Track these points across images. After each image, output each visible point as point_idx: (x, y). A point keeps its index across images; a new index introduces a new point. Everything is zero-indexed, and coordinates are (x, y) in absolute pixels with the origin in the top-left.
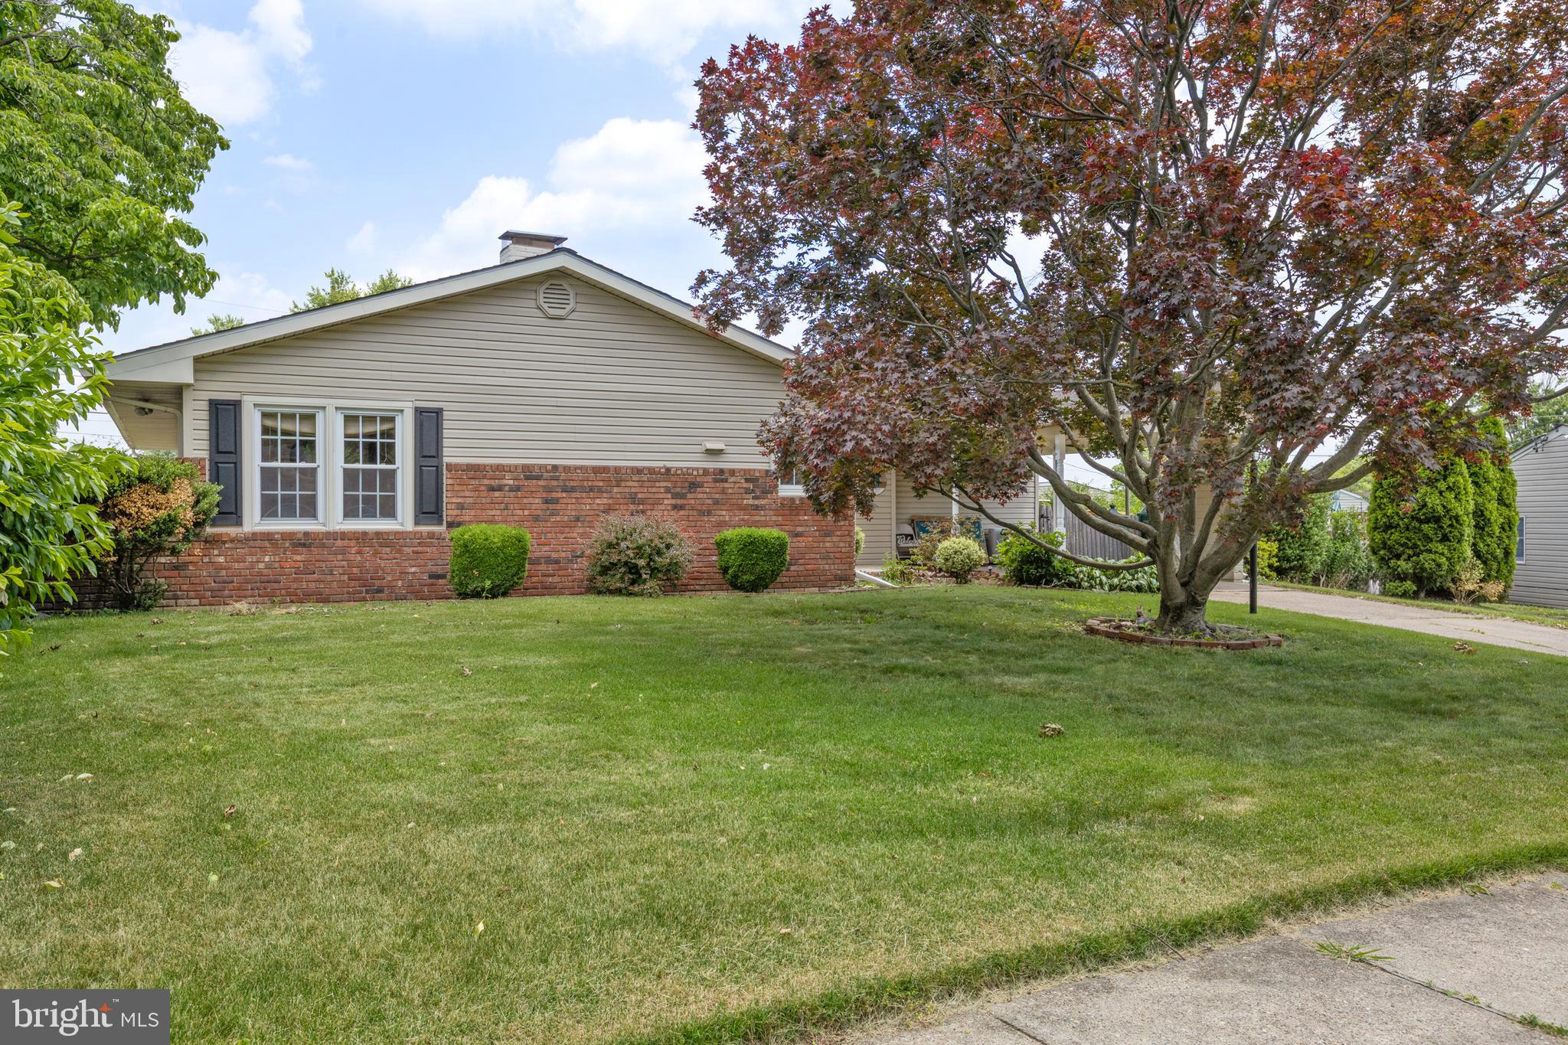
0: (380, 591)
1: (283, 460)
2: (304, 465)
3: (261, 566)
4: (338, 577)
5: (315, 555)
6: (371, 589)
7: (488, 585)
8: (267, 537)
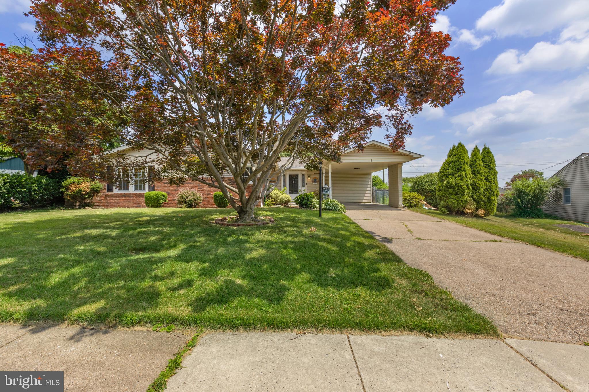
3: (116, 200)
4: (131, 203)
5: (127, 198)
6: (138, 206)
7: (150, 205)
8: (117, 194)
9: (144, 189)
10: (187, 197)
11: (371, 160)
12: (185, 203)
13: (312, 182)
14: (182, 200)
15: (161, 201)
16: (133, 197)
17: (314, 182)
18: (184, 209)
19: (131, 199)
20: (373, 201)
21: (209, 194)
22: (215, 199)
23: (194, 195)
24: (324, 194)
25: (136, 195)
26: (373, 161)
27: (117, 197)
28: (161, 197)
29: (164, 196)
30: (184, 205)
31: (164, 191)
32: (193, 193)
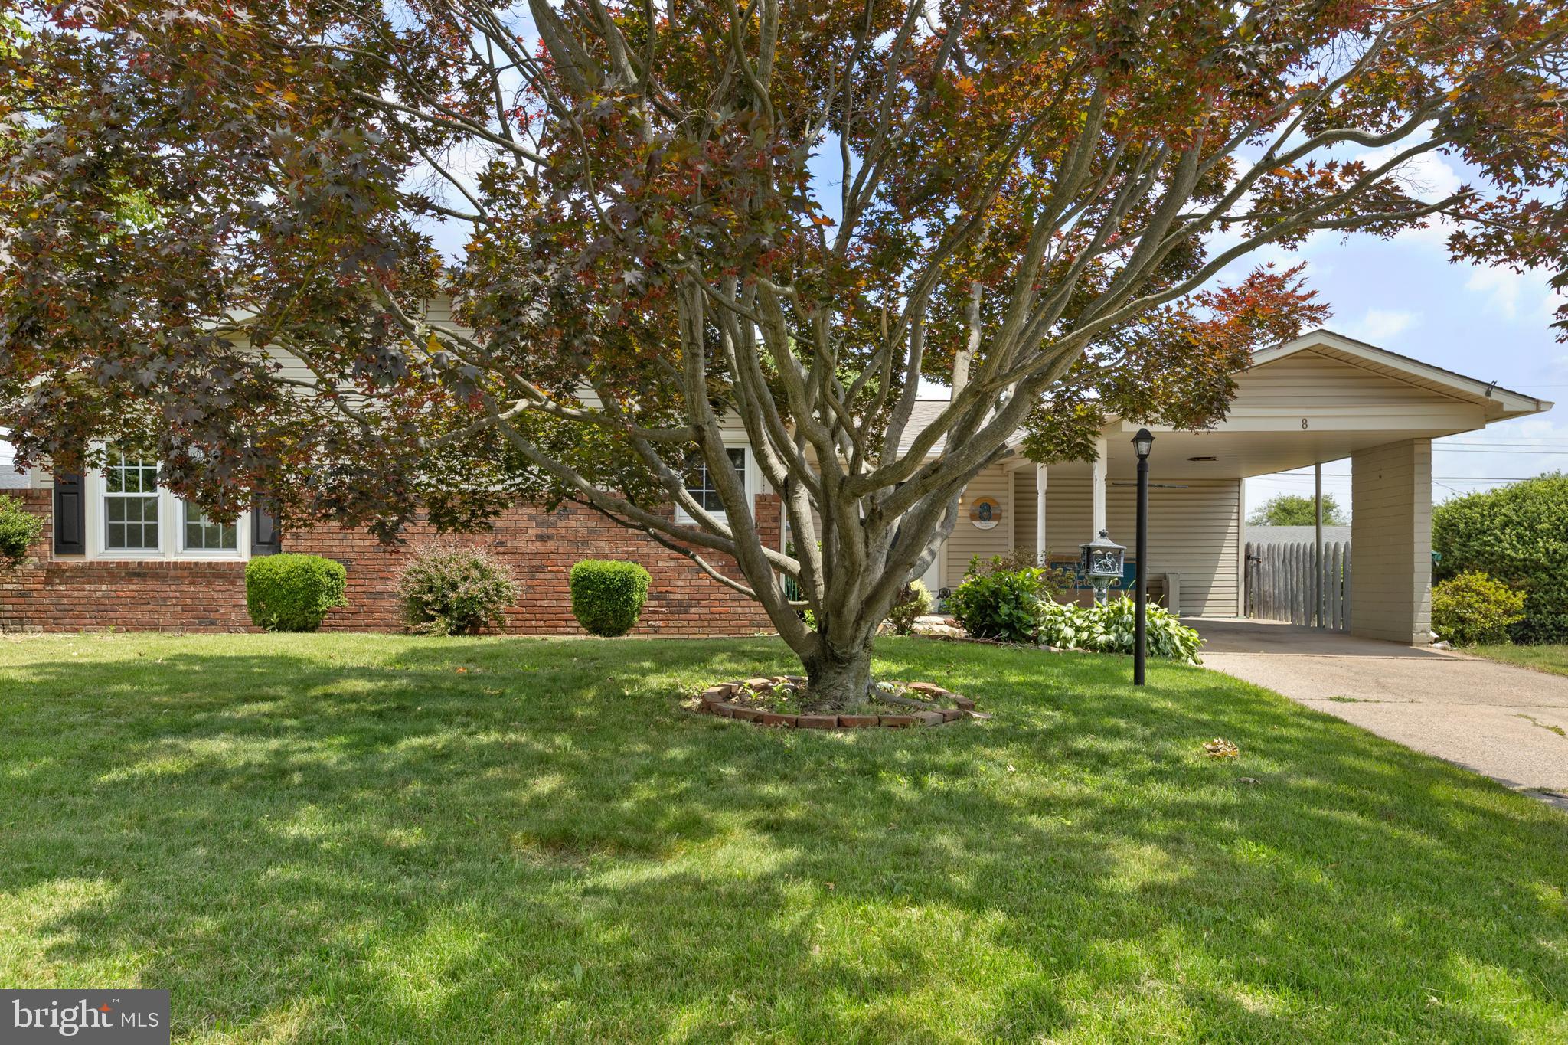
0: (213, 623)
1: (127, 490)
2: (148, 494)
3: (99, 594)
4: (171, 609)
5: (151, 585)
6: (206, 621)
7: (274, 618)
8: (104, 566)
9: (231, 543)
10: (454, 587)
11: (1305, 422)
12: (445, 611)
13: (973, 517)
14: (430, 597)
15: (325, 602)
16: (177, 579)
17: (982, 518)
18: (438, 640)
19: (170, 590)
20: (1249, 608)
21: (540, 569)
22: (578, 596)
23: (484, 573)
24: (1097, 579)
25: (194, 571)
26: (1314, 426)
27: (101, 580)
28: (325, 580)
29: (333, 576)
30: (441, 621)
31: (329, 554)
32: (476, 566)
